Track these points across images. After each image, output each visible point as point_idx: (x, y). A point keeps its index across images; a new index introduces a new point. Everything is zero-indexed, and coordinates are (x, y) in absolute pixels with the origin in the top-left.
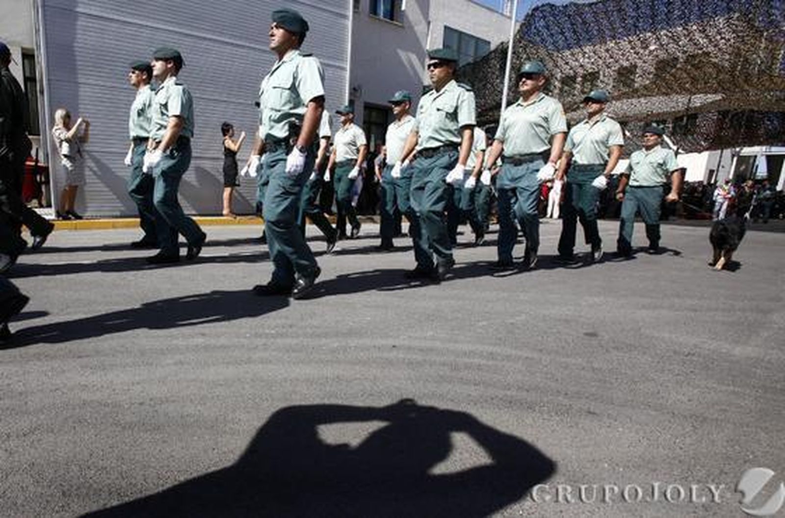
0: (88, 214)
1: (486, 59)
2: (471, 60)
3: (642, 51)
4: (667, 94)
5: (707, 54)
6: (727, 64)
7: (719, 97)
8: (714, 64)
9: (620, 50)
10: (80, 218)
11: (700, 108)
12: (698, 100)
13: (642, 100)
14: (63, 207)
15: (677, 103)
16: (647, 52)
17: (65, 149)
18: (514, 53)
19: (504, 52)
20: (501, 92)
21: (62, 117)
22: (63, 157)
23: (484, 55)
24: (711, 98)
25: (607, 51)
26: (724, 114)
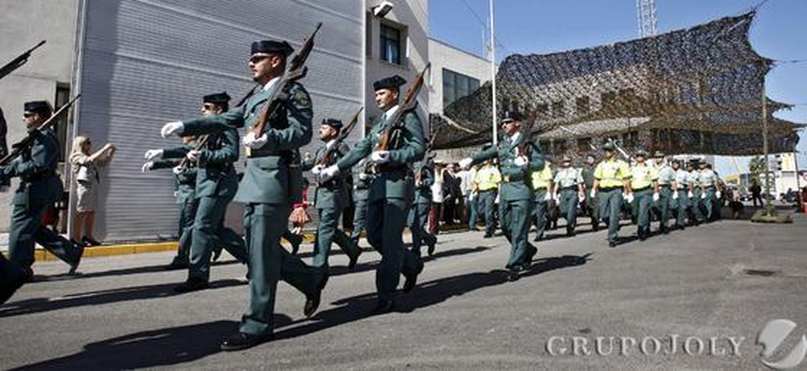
0: (108, 239)
1: (477, 93)
2: (466, 94)
3: (588, 87)
4: (613, 118)
5: (632, 90)
6: (645, 97)
7: (647, 119)
8: (638, 97)
9: (573, 86)
10: (98, 244)
11: (638, 127)
12: (635, 122)
13: (597, 122)
14: (78, 234)
15: (621, 124)
16: (591, 88)
17: (82, 174)
18: (497, 88)
19: (490, 88)
20: (492, 118)
21: (80, 144)
22: (77, 182)
23: (476, 90)
24: (643, 120)
25: (565, 86)
26: (654, 131)
